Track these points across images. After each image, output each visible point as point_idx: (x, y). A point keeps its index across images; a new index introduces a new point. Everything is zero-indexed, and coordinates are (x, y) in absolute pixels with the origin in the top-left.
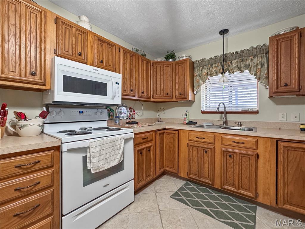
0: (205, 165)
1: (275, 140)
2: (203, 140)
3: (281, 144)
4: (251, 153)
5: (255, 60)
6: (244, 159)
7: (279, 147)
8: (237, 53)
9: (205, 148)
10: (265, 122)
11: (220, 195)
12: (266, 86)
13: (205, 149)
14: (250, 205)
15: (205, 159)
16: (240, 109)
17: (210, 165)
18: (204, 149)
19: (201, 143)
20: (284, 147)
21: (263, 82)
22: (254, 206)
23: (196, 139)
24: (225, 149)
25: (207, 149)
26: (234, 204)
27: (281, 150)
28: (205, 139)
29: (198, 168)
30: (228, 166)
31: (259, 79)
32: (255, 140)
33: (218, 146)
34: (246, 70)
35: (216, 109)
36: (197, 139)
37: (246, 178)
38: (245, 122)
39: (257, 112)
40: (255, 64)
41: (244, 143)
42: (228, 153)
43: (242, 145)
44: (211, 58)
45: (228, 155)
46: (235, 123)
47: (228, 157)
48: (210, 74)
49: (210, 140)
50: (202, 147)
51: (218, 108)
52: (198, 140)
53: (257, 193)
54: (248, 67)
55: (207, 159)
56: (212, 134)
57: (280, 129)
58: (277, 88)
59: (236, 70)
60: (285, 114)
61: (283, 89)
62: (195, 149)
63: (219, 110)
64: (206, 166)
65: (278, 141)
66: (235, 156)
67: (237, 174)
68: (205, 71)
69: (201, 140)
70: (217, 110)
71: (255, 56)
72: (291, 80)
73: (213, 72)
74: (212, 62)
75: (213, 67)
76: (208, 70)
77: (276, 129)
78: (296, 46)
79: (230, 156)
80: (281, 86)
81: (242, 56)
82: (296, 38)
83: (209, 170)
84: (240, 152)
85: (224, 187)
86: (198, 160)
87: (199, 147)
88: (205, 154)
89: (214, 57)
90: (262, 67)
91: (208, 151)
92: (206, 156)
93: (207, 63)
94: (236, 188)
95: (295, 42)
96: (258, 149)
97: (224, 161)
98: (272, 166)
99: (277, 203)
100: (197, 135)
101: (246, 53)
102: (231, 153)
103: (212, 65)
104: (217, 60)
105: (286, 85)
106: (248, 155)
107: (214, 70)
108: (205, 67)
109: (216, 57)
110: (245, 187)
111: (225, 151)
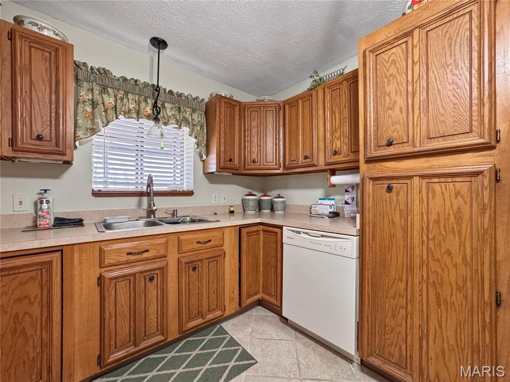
0: (149, 309)
1: (238, 227)
2: (145, 255)
3: (244, 231)
4: (219, 253)
5: (195, 116)
6: (211, 265)
7: (242, 235)
8: (171, 92)
9: (149, 271)
11: (178, 348)
12: (201, 156)
13: (148, 273)
14: (215, 330)
15: (149, 295)
17: (160, 302)
18: (145, 274)
19: (137, 263)
22: (218, 326)
23: (125, 258)
24: (187, 259)
25: (152, 272)
26: (205, 344)
27: (244, 238)
28: (148, 251)
29: (132, 324)
30: (191, 287)
31: (198, 145)
32: (221, 232)
33: (173, 259)
34: (186, 126)
36: (129, 256)
37: (214, 292)
41: (210, 241)
42: (191, 264)
43: (209, 244)
45: (191, 268)
46: (166, 211)
47: (191, 271)
48: (124, 112)
49: (159, 252)
50: (142, 272)
52: (132, 257)
53: (225, 306)
54: (187, 122)
55: (153, 291)
56: (160, 238)
57: (215, 213)
58: (224, 162)
62: (123, 283)
64: (153, 309)
65: (240, 227)
66: (200, 265)
67: (204, 295)
68: (109, 100)
69: (139, 256)
71: (194, 111)
72: (234, 155)
73: (130, 110)
74: (128, 86)
75: (130, 99)
76: (119, 101)
77: (211, 215)
78: (237, 118)
79: (194, 269)
80: (227, 161)
81: (179, 100)
82: (237, 109)
83: (157, 313)
84: (207, 257)
85: (186, 329)
86: (132, 307)
87: (134, 274)
88: (149, 284)
89: (132, 79)
90: (201, 129)
91: (155, 277)
92: (151, 286)
93: (116, 83)
94: (202, 317)
95: (237, 113)
96: (225, 245)
97: (185, 282)
98: (236, 261)
99: (240, 305)
100: (129, 248)
101: (184, 100)
102: (195, 263)
103: (126, 93)
104: (137, 88)
105: (230, 160)
106: (215, 257)
107: (131, 107)
108: (109, 89)
109: (136, 81)
110: (213, 307)
111: (186, 263)
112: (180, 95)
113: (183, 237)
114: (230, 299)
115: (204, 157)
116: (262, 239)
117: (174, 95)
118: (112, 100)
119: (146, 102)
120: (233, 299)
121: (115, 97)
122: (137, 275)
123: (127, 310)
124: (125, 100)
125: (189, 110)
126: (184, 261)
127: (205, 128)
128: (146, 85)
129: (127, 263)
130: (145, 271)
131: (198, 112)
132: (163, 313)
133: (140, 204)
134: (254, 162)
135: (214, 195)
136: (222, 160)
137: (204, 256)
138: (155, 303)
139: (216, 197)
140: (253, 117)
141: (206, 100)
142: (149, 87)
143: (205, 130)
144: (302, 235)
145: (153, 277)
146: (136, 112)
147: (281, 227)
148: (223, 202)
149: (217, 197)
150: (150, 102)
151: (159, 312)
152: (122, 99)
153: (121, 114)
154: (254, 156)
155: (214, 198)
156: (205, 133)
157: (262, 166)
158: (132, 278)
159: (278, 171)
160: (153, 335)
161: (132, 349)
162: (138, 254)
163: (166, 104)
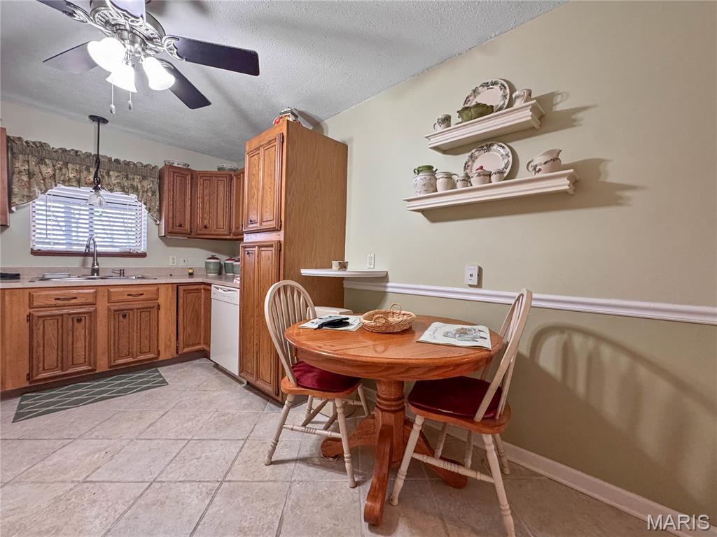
0: (76, 343)
1: (176, 285)
2: (73, 301)
3: (181, 288)
4: (152, 305)
5: (145, 183)
6: (143, 314)
7: (179, 291)
8: (117, 161)
9: (76, 313)
10: (155, 268)
11: (107, 380)
12: (156, 221)
13: (76, 316)
15: (76, 334)
16: (117, 250)
17: (87, 340)
18: (73, 316)
19: (65, 307)
20: (184, 290)
21: (155, 215)
22: (155, 369)
23: (53, 302)
24: (116, 308)
25: (80, 315)
27: (181, 295)
28: (76, 298)
29: (59, 353)
30: (121, 331)
31: (149, 210)
32: (156, 288)
33: (102, 307)
34: (132, 193)
35: (83, 249)
36: (57, 301)
37: (146, 338)
38: (129, 268)
39: (143, 255)
40: (146, 189)
41: (142, 294)
42: (120, 312)
43: (141, 297)
44: (64, 151)
45: (121, 315)
46: (114, 271)
47: (121, 318)
48: (63, 181)
49: (87, 300)
50: (69, 314)
51: (88, 247)
52: (59, 302)
53: (159, 351)
54: (135, 189)
55: (80, 331)
56: (90, 289)
57: (171, 275)
58: (173, 228)
59: (118, 190)
60: (175, 257)
61: (177, 229)
62: (51, 321)
63: (89, 250)
64: (80, 345)
65: (178, 285)
66: (131, 314)
67: (135, 338)
68: (47, 171)
69: (66, 302)
70: (86, 250)
71: (144, 178)
72: (185, 221)
73: (70, 179)
74: (67, 157)
75: (70, 169)
76: (57, 171)
77: (167, 276)
78: (189, 186)
79: (124, 316)
80: (177, 226)
81: (126, 169)
82: (189, 177)
83: (85, 349)
84: (138, 306)
85: (115, 364)
86: (60, 340)
87: (62, 315)
88: (76, 325)
89: (72, 150)
90: (152, 195)
91: (83, 319)
92: (80, 327)
93: (54, 155)
94: (132, 357)
95: (188, 181)
96: (160, 299)
97: (114, 326)
98: (173, 315)
99: (177, 352)
100: (57, 295)
101: (133, 169)
102: (126, 312)
103: (66, 164)
104: (78, 158)
105: (181, 226)
106: (148, 308)
107: (71, 176)
108: (47, 160)
109: (77, 152)
110: (144, 350)
111: (115, 311)
112: (128, 164)
113: (111, 290)
114: (165, 345)
115: (158, 222)
116: (203, 296)
117: (120, 163)
118: (50, 171)
119: (89, 171)
120: (170, 346)
121: (54, 166)
122: (64, 316)
123: (54, 341)
124: (64, 171)
125: (137, 178)
126: (112, 308)
127: (158, 194)
128: (88, 155)
129: (56, 306)
130: (73, 314)
131: (150, 179)
132: (91, 348)
133: (84, 264)
134: (206, 227)
135: (171, 257)
136: (171, 225)
137: (134, 306)
138: (83, 341)
139: (173, 259)
140: (205, 185)
141: (160, 167)
142: (91, 157)
143: (158, 196)
144: (220, 290)
145: (81, 320)
146: (77, 181)
147: (210, 285)
148: (182, 264)
149: (175, 260)
150: (93, 170)
151: (87, 348)
152: (61, 169)
153: (59, 183)
154: (206, 222)
155: (171, 260)
156: (158, 199)
157: (213, 232)
158: (59, 318)
159: (228, 237)
160: (80, 365)
161: (59, 373)
162: (65, 299)
163: (111, 173)
